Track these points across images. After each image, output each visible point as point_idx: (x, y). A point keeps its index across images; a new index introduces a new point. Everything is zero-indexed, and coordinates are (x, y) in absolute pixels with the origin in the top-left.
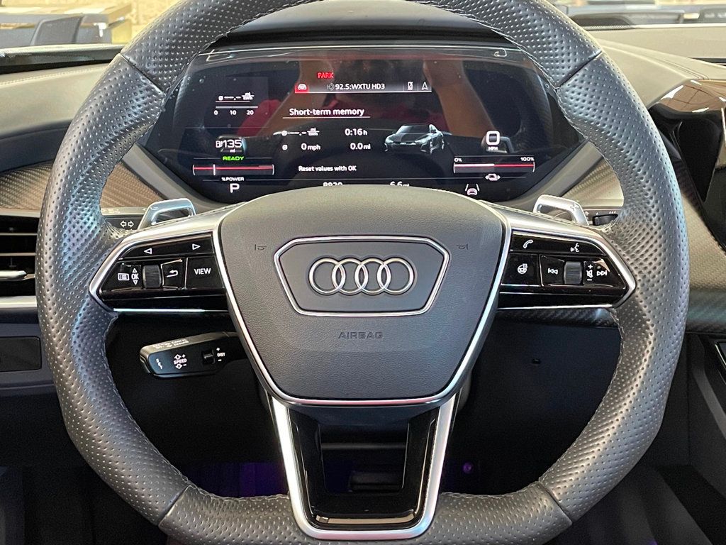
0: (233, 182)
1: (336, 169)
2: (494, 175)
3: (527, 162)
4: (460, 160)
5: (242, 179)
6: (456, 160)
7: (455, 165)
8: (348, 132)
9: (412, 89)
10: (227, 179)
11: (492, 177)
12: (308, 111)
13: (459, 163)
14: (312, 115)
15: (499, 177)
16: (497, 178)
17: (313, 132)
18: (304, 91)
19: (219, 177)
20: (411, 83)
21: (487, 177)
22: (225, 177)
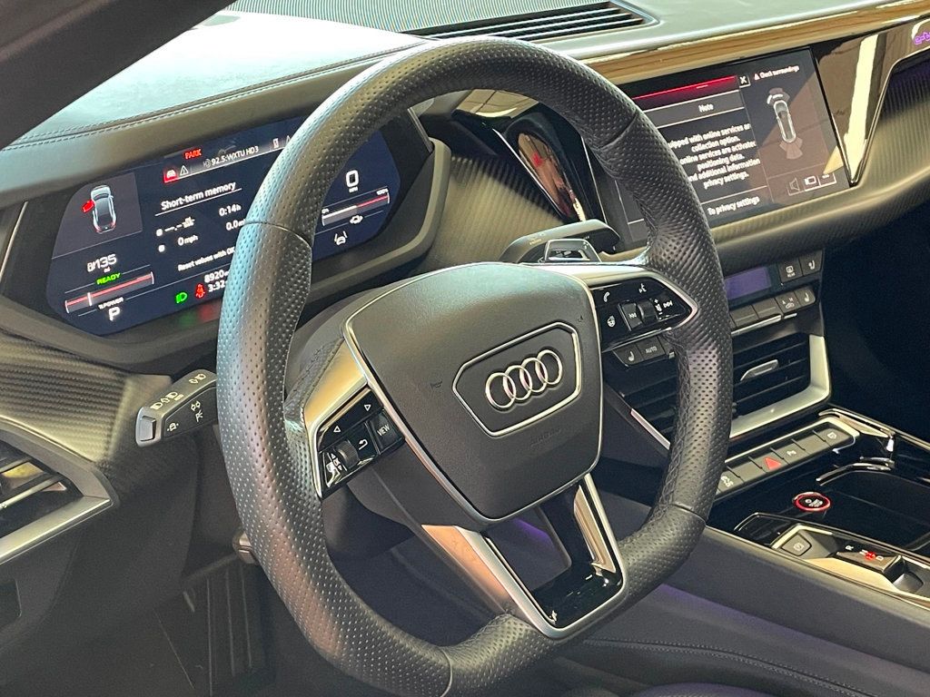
0: (112, 307)
1: (216, 256)
2: (357, 217)
3: (382, 195)
4: (327, 210)
5: (121, 299)
6: (324, 211)
7: (324, 217)
8: (222, 212)
9: (277, 146)
10: (105, 305)
11: (356, 219)
12: (180, 199)
13: (326, 214)
14: (185, 203)
15: (361, 218)
16: (360, 219)
17: (189, 222)
18: (173, 178)
19: (96, 306)
20: (277, 140)
21: (352, 221)
22: (102, 303)
